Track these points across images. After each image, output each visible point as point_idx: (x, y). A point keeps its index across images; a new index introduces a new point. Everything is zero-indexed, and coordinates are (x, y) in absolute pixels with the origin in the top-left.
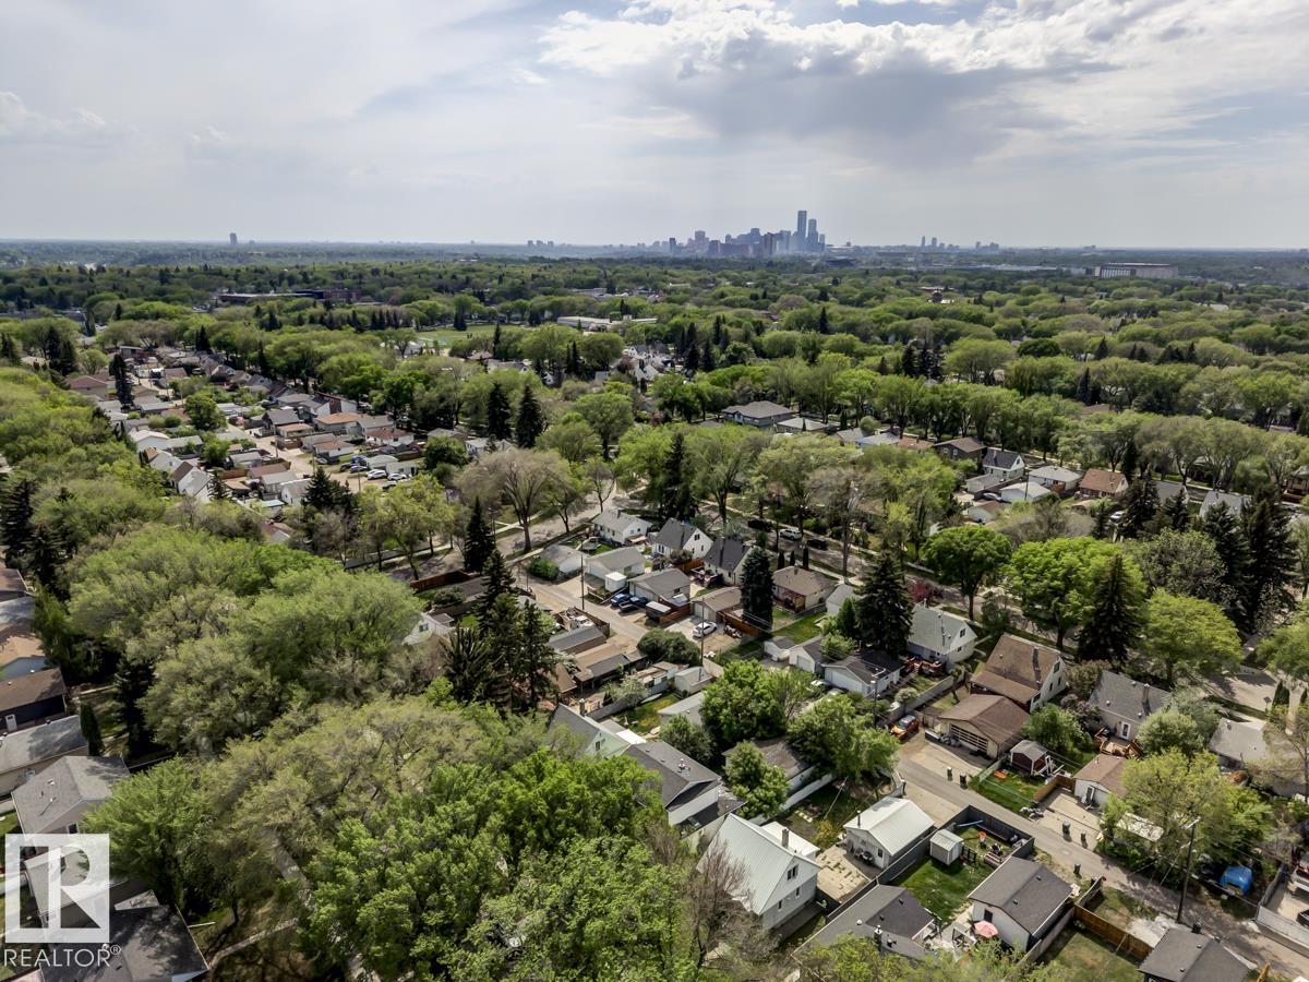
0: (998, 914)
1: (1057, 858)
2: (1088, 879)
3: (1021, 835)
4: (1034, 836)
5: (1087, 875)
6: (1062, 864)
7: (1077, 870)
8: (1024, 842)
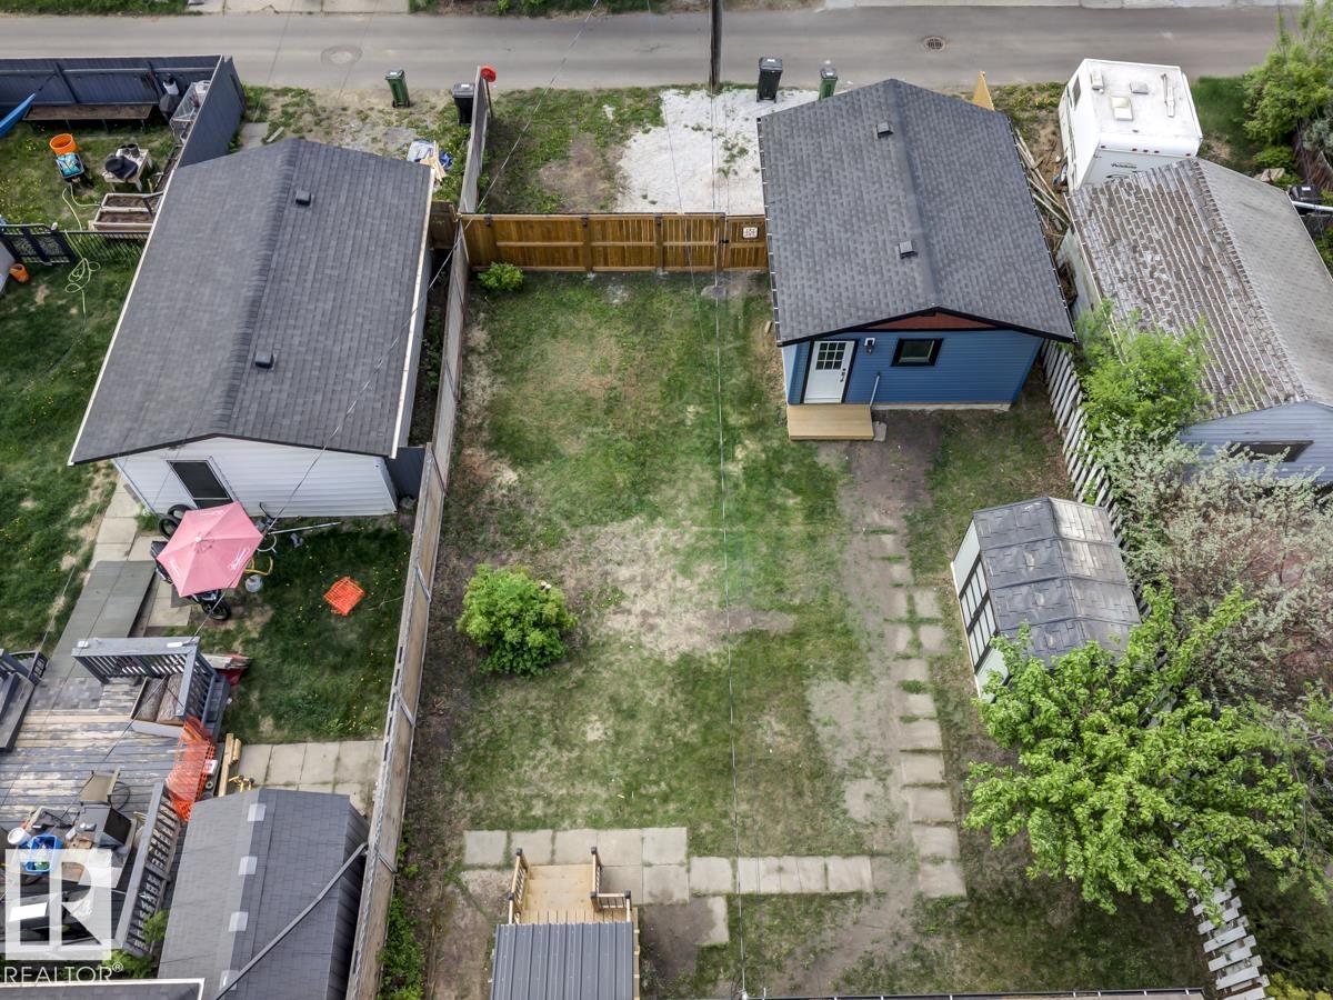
0: (232, 460)
1: (328, 90)
2: (443, 101)
3: (185, 71)
4: (225, 54)
5: (434, 93)
6: (351, 100)
7: (400, 94)
8: (200, 89)
